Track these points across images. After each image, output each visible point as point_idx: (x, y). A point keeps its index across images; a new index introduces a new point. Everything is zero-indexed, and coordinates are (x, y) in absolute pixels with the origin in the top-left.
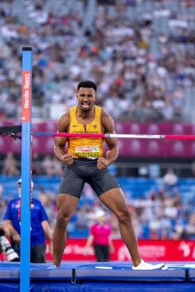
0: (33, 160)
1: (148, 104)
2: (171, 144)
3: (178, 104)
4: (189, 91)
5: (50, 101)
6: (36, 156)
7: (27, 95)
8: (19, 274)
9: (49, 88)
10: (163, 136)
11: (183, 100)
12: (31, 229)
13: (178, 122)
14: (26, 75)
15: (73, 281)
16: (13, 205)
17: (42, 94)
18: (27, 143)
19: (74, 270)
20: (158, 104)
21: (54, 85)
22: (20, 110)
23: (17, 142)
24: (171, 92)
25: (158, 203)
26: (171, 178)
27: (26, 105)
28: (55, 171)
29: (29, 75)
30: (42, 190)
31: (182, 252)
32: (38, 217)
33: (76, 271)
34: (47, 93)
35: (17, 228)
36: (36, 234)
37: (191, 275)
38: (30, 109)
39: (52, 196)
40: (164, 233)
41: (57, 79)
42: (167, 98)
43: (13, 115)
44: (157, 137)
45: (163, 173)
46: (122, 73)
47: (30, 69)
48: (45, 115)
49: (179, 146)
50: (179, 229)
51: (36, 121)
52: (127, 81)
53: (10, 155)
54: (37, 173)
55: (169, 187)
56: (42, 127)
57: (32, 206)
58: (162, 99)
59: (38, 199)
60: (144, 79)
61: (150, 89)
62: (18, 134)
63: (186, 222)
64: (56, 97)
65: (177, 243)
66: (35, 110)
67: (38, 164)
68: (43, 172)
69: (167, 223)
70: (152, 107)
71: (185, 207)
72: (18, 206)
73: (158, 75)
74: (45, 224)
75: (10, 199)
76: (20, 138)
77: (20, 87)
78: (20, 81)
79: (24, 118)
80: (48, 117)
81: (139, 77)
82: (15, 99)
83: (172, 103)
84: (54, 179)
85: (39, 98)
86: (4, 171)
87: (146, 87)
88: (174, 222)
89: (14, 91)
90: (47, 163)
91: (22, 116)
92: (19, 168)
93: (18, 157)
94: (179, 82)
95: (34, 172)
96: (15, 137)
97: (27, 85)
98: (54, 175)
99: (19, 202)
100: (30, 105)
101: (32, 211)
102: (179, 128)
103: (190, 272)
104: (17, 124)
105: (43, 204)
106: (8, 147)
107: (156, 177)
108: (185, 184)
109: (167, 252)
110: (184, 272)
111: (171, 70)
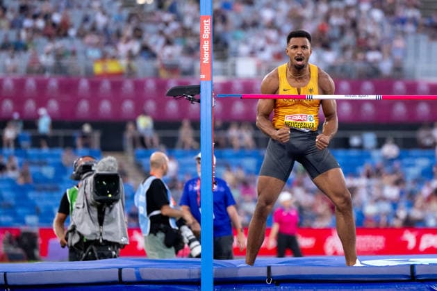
0: (215, 129)
1: (360, 56)
2: (391, 106)
3: (398, 55)
4: (411, 39)
5: (236, 54)
6: (219, 123)
7: (206, 46)
8: (200, 274)
9: (235, 38)
10: (380, 97)
11: (405, 54)
12: (214, 217)
13: (399, 79)
14: (205, 21)
15: (269, 282)
16: (190, 187)
17: (226, 45)
18: (207, 107)
19: (269, 268)
20: (373, 56)
21: (241, 34)
22: (198, 66)
23: (195, 106)
24: (390, 40)
25: (374, 182)
26: (390, 150)
27: (206, 60)
28: (243, 143)
29: (209, 21)
30: (228, 167)
31: (406, 243)
32: (223, 201)
33: (272, 269)
34: (233, 44)
36: (220, 223)
37: (418, 272)
38: (211, 64)
39: (241, 174)
40: (383, 220)
41: (244, 26)
42: (385, 48)
43: (190, 72)
44: (373, 97)
45: (380, 143)
46: (327, 17)
47: (209, 13)
48: (230, 71)
49: (400, 109)
50: (402, 214)
51: (219, 79)
52: (332, 27)
53: (186, 123)
54: (220, 145)
55: (389, 161)
56: (227, 87)
57: (215, 187)
58: (378, 49)
60: (354, 24)
61: (363, 36)
62: (196, 97)
63: (411, 204)
64: (244, 49)
65: (400, 232)
66: (217, 65)
67: (222, 134)
68: (229, 144)
69: (386, 207)
70: (365, 60)
71: (409, 186)
72: (197, 188)
73: (372, 19)
74: (231, 210)
75: (187, 178)
76: (199, 101)
77: (197, 36)
78: (197, 28)
79: (203, 76)
80: (234, 74)
81: (348, 23)
82: (192, 52)
83: (390, 54)
84: (243, 153)
85: (222, 50)
86: (179, 144)
87: (357, 34)
88: (395, 205)
89: (191, 42)
90: (233, 133)
91: (201, 73)
92: (198, 139)
93: (196, 125)
94: (399, 27)
95: (217, 145)
96: (192, 100)
97: (207, 34)
98: (242, 148)
99: (199, 182)
100: (211, 61)
101: (215, 193)
102: (399, 86)
103: (416, 268)
104: (194, 83)
105: (228, 185)
106: (183, 113)
107: (372, 149)
108: (408, 156)
109: (387, 243)
110: (409, 268)
111: (389, 12)
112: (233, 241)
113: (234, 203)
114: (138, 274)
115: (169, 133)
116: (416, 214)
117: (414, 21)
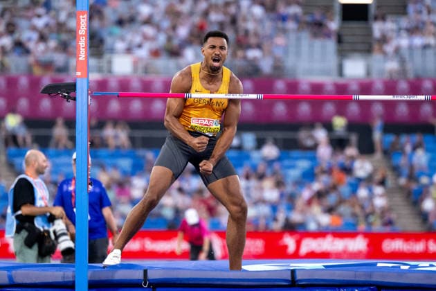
0: (91, 128)
1: (240, 53)
2: (271, 106)
3: (279, 53)
4: (292, 36)
5: (112, 51)
6: (94, 122)
7: (83, 43)
8: (74, 277)
9: (111, 34)
10: (261, 96)
11: (286, 49)
12: (89, 218)
13: (279, 77)
14: (81, 17)
15: (145, 284)
16: (65, 187)
17: (101, 41)
18: (83, 104)
19: (145, 272)
20: (253, 54)
21: (117, 30)
22: (73, 62)
23: (68, 105)
24: (271, 37)
25: (253, 183)
26: (270, 151)
27: (82, 56)
28: (119, 143)
29: (85, 16)
30: (102, 167)
31: (286, 247)
33: (148, 271)
34: (109, 41)
35: (71, 217)
36: (96, 225)
37: (299, 276)
38: (87, 62)
39: (116, 175)
40: (262, 223)
41: (120, 23)
42: (266, 45)
43: (64, 69)
44: (254, 96)
45: (260, 144)
46: (206, 14)
47: (86, 9)
48: (105, 68)
49: (280, 109)
50: (281, 216)
51: (95, 76)
52: (211, 23)
54: (96, 145)
56: (102, 85)
57: (90, 187)
58: (259, 46)
59: (97, 178)
60: (234, 21)
61: (241, 33)
62: (71, 95)
63: (291, 207)
64: (120, 46)
65: (280, 235)
66: (93, 62)
67: (97, 133)
68: (104, 144)
69: (265, 210)
70: (245, 58)
71: (289, 189)
72: (71, 188)
73: (253, 15)
74: (106, 212)
75: (60, 179)
76: (75, 99)
77: (73, 33)
78: (72, 24)
79: (79, 74)
80: (110, 71)
81: (227, 19)
82: (64, 47)
83: (271, 53)
84: (118, 152)
85: (98, 47)
86: (52, 143)
87: (236, 31)
88: (274, 207)
89: (64, 37)
90: (109, 132)
91: (76, 70)
92: (73, 139)
93: (71, 123)
94: (280, 24)
95: (92, 144)
96: (67, 98)
97: (83, 30)
98: (118, 147)
99: (73, 182)
100: (87, 58)
101: (90, 194)
102: (280, 85)
103: (297, 273)
104: (69, 81)
105: (104, 186)
106: (57, 111)
107: (252, 150)
108: (289, 158)
109: (266, 247)
110: (289, 273)
111: (270, 8)
112: (107, 243)
113: (109, 204)
114: (10, 278)
115: (42, 132)
116: (296, 217)
117: (296, 18)
